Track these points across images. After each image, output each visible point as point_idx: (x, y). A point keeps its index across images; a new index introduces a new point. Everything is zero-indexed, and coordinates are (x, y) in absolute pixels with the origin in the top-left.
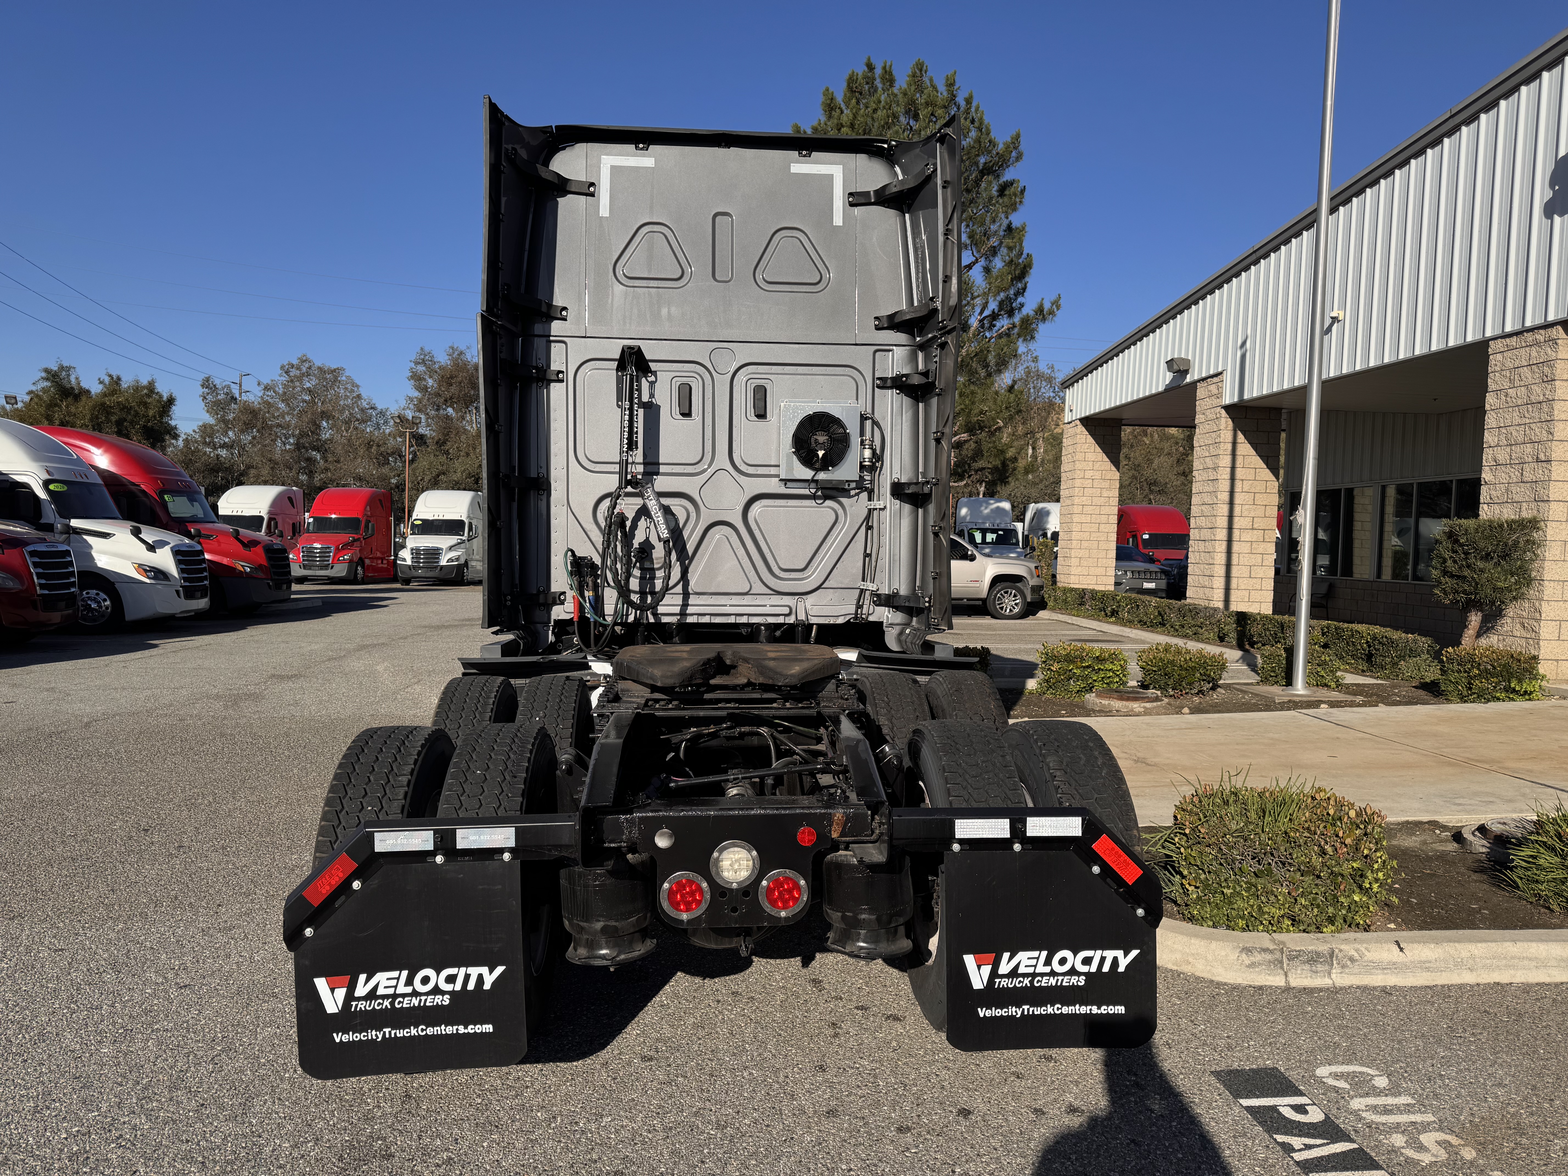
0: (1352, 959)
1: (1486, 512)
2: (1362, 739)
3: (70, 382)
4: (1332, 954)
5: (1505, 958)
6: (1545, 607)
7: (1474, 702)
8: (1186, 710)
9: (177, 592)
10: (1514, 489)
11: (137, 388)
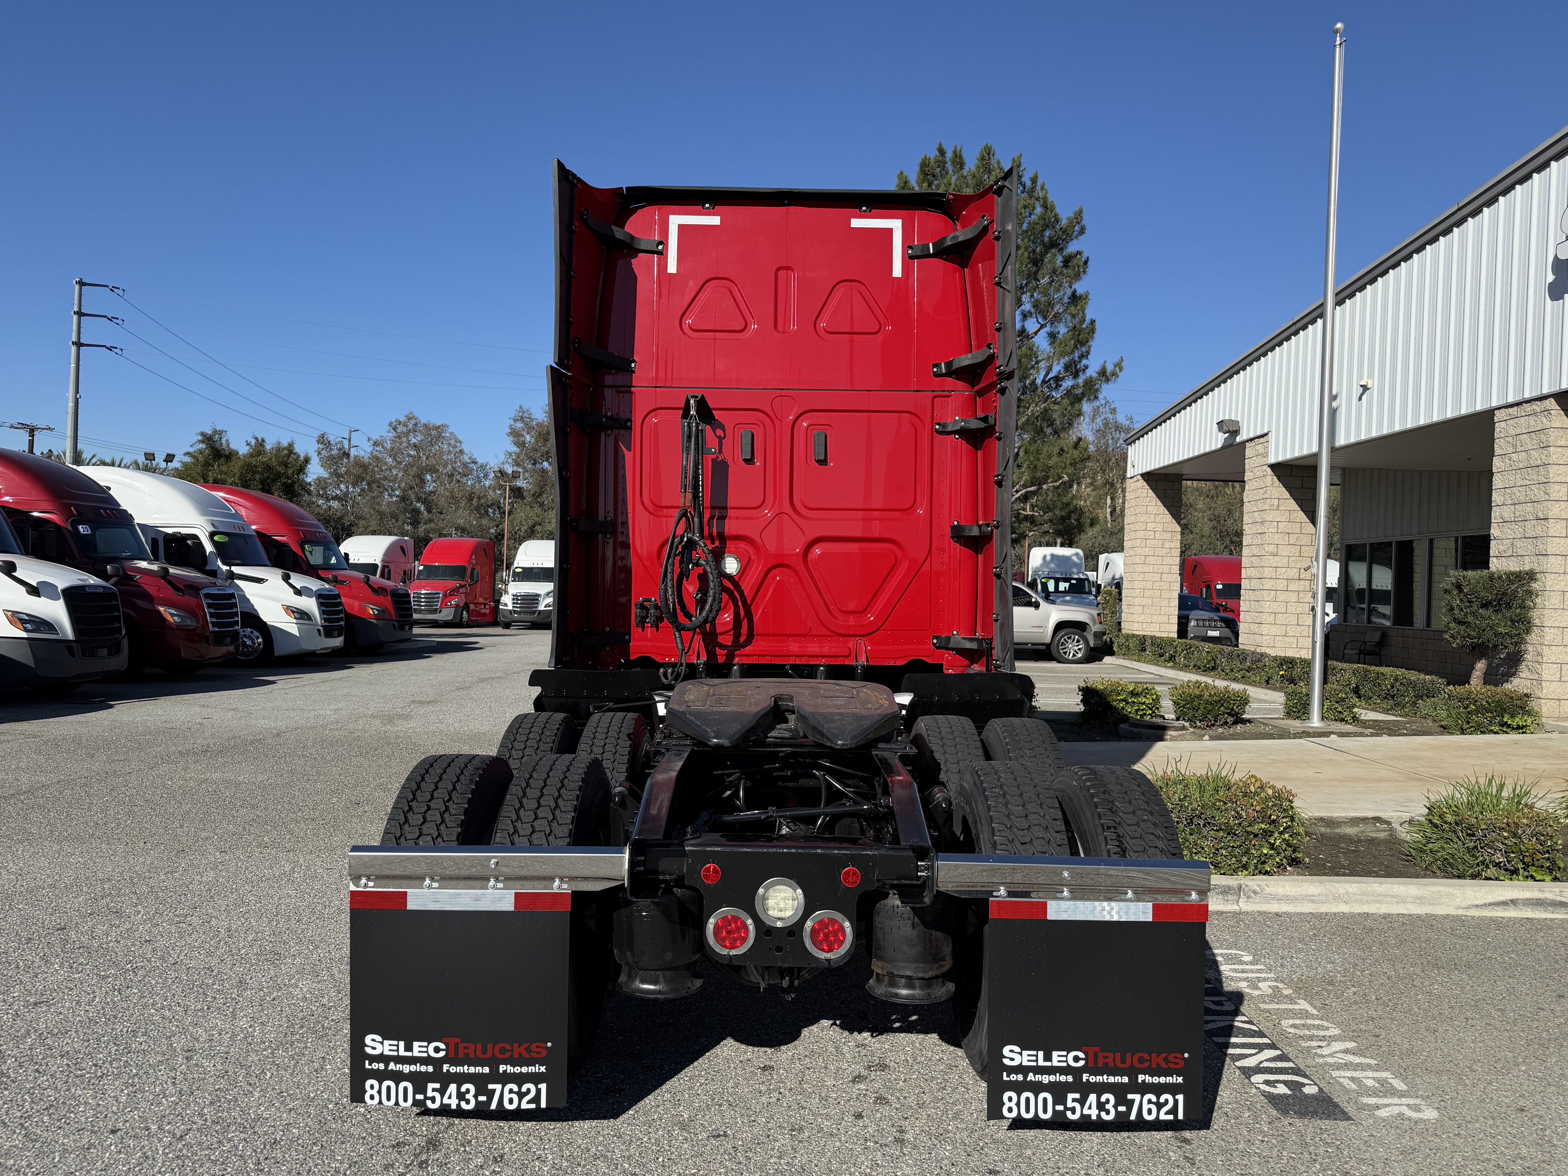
0: (1255, 892)
1: (1496, 565)
2: (1353, 760)
3: (221, 444)
4: (1240, 887)
5: (1373, 895)
6: (1546, 651)
7: (1471, 734)
8: (1207, 737)
9: (319, 631)
10: (1519, 544)
11: (279, 449)
